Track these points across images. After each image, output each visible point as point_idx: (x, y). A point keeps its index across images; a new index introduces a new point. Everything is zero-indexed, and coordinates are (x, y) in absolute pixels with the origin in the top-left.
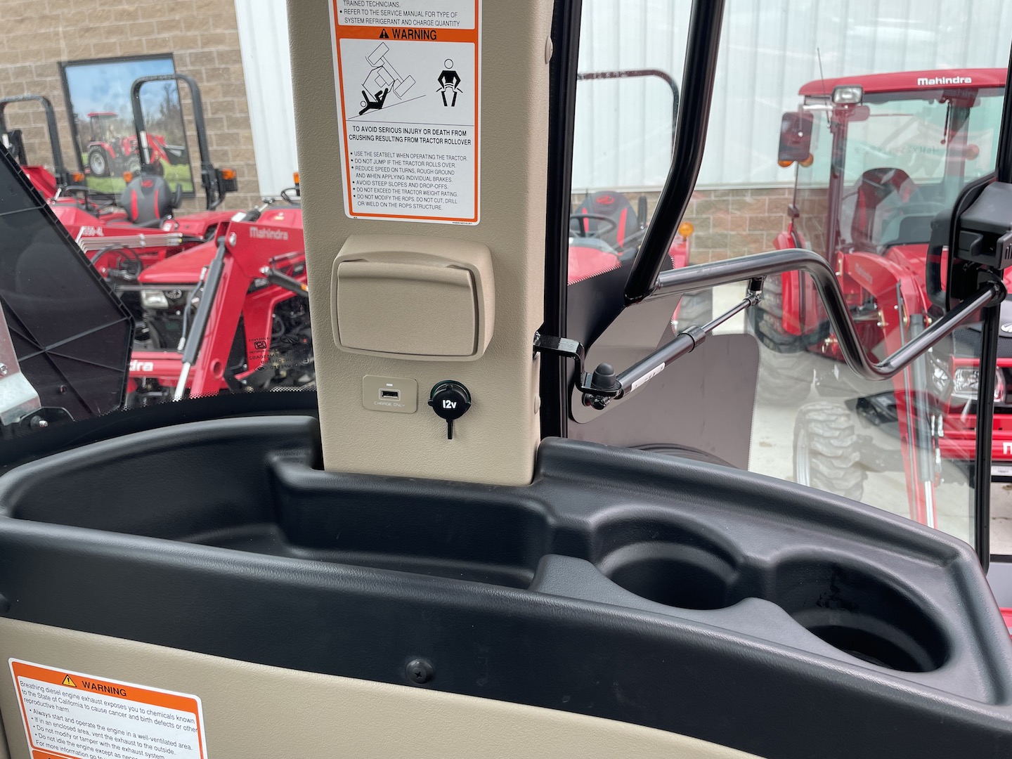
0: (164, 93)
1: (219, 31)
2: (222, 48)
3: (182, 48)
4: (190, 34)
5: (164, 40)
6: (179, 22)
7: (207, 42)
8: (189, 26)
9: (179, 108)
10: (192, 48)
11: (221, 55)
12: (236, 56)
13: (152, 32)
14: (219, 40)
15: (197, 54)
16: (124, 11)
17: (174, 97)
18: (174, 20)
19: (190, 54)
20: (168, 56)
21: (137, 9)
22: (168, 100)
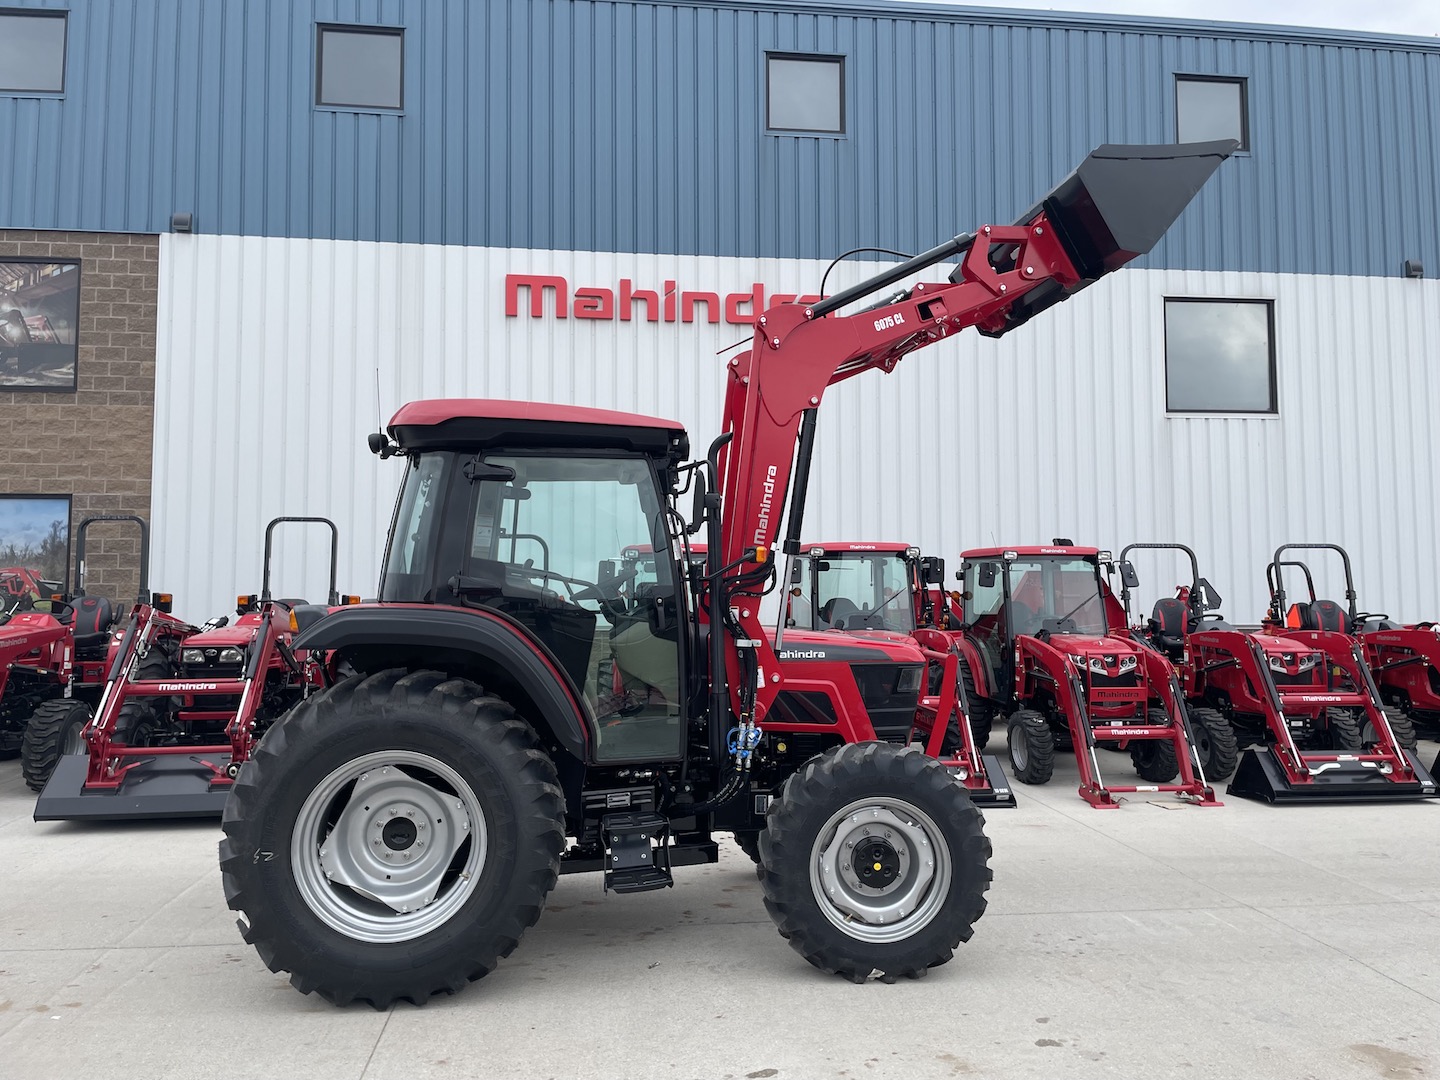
0: (52, 530)
1: (128, 479)
2: (128, 493)
3: (84, 491)
4: (95, 479)
5: (65, 482)
6: (86, 467)
7: (114, 487)
8: (96, 472)
9: (66, 544)
10: (96, 491)
11: (127, 500)
12: (146, 501)
13: (54, 474)
14: (129, 486)
15: (99, 497)
16: (24, 453)
17: (64, 534)
18: (81, 466)
19: (92, 497)
20: (68, 497)
21: (39, 453)
22: (54, 537)
